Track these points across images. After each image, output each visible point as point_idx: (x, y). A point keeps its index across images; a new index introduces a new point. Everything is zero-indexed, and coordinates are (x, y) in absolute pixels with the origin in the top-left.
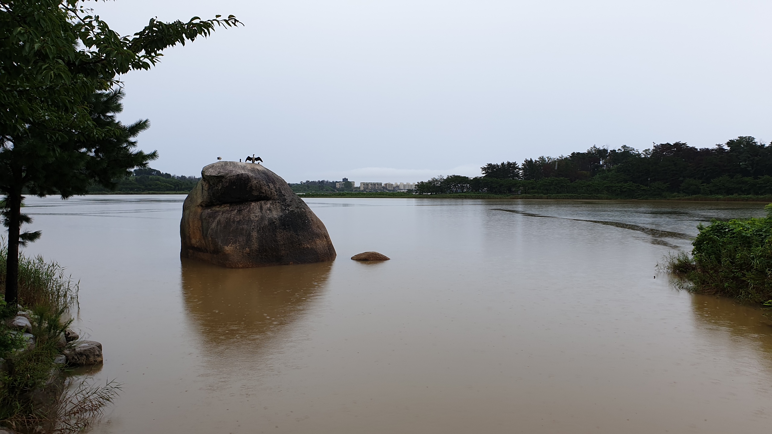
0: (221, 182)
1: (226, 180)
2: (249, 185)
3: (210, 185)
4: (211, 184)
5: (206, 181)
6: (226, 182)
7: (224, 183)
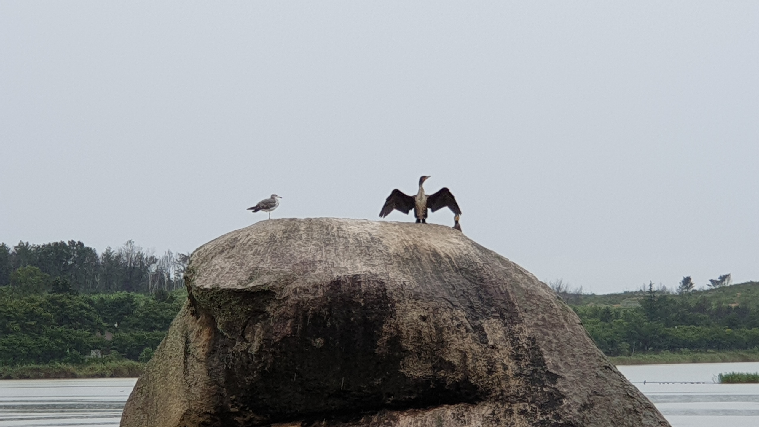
0: (260, 317)
1: (282, 310)
2: (385, 328)
3: (215, 333)
4: (219, 327)
5: (202, 318)
6: (283, 318)
7: (272, 324)
